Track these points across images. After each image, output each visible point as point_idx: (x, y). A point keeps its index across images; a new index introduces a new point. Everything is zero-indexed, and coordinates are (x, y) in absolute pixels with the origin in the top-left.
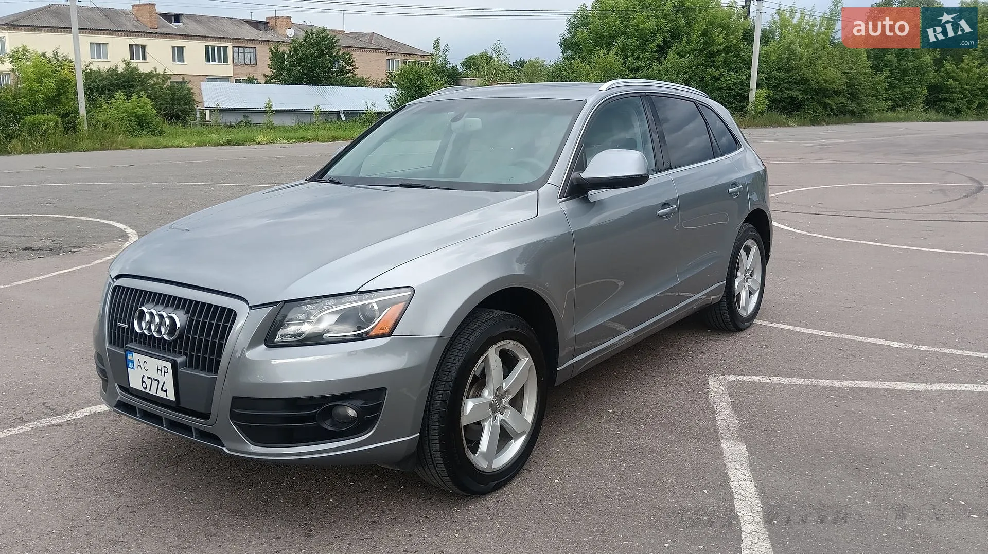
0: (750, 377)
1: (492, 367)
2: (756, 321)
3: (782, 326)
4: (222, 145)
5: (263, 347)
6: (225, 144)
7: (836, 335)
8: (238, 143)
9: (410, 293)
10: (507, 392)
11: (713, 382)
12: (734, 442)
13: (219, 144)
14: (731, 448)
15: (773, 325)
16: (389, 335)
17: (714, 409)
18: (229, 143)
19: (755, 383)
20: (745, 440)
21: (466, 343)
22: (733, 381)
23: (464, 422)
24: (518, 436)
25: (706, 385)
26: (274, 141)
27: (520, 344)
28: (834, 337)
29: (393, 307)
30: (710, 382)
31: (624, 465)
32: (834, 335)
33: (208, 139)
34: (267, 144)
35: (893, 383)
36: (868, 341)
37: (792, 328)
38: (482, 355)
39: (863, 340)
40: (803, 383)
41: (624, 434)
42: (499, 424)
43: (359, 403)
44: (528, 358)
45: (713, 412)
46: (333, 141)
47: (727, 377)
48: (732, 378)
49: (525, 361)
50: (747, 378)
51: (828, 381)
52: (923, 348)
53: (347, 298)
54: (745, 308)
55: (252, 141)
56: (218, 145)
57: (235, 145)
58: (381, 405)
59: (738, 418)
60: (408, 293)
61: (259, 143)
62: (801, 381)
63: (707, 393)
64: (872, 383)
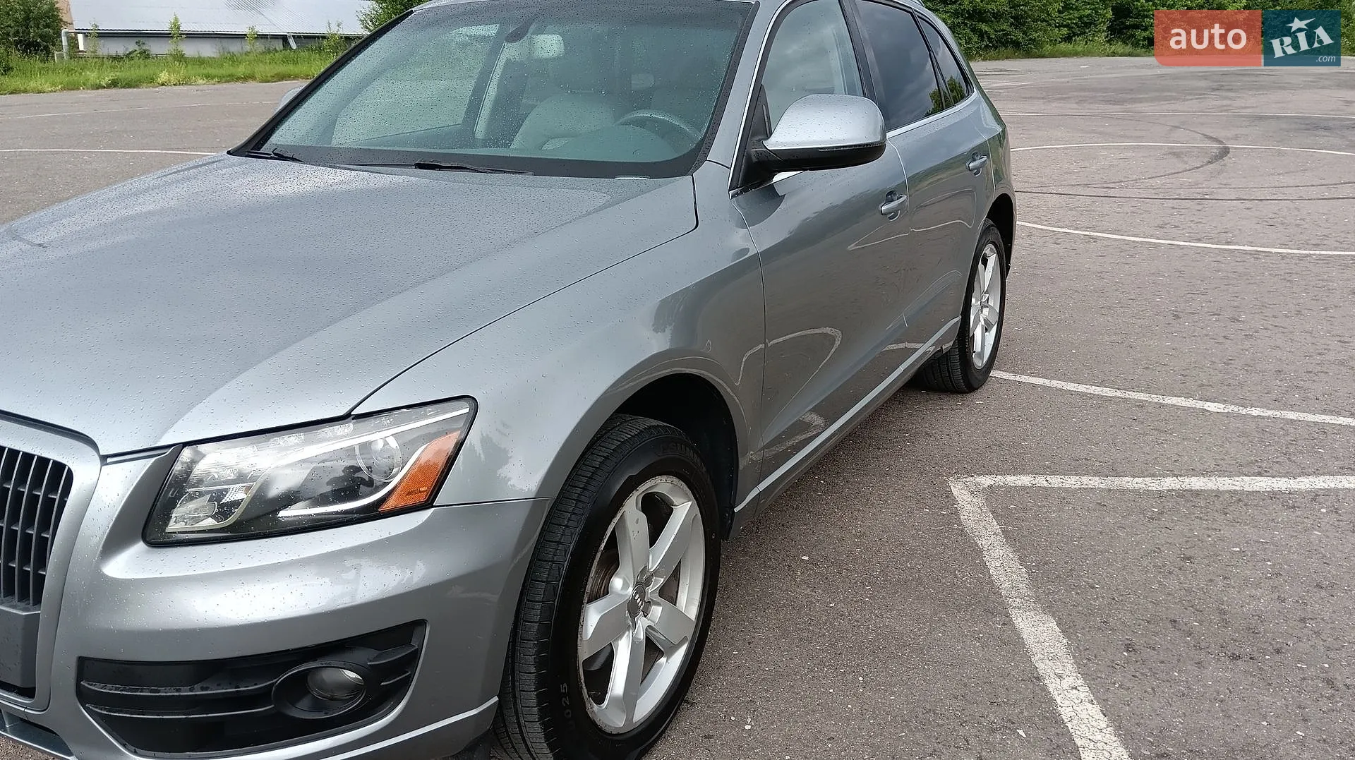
0: (1015, 478)
1: (631, 535)
2: (993, 373)
3: (1033, 380)
4: (105, 88)
5: (140, 546)
6: (108, 86)
7: (1118, 394)
8: (129, 85)
9: (467, 410)
10: (656, 573)
11: (958, 490)
12: (1032, 613)
13: (99, 87)
14: (1033, 629)
15: (1018, 379)
16: (428, 504)
17: (977, 545)
18: (114, 84)
19: (1024, 488)
20: (1049, 609)
21: (583, 498)
22: (990, 487)
23: (584, 653)
24: (674, 648)
25: (949, 496)
26: (186, 82)
27: (677, 480)
28: (1115, 397)
29: (434, 442)
30: (955, 491)
31: (861, 679)
32: (1116, 393)
33: (82, 79)
34: (175, 85)
35: (1237, 479)
36: (1169, 402)
37: (1046, 382)
38: (614, 516)
39: (1161, 401)
40: (1101, 486)
41: (842, 608)
42: (642, 636)
43: (366, 656)
44: (690, 503)
45: (979, 552)
46: (279, 81)
47: (978, 479)
48: (986, 481)
49: (683, 510)
50: (1010, 479)
51: (1137, 480)
52: (1255, 412)
53: (328, 431)
54: (981, 355)
55: (151, 80)
56: (97, 89)
57: (124, 87)
58: (415, 655)
59: (1022, 561)
60: (465, 410)
61: (163, 85)
62: (1095, 482)
63: (956, 513)
64: (1206, 479)
